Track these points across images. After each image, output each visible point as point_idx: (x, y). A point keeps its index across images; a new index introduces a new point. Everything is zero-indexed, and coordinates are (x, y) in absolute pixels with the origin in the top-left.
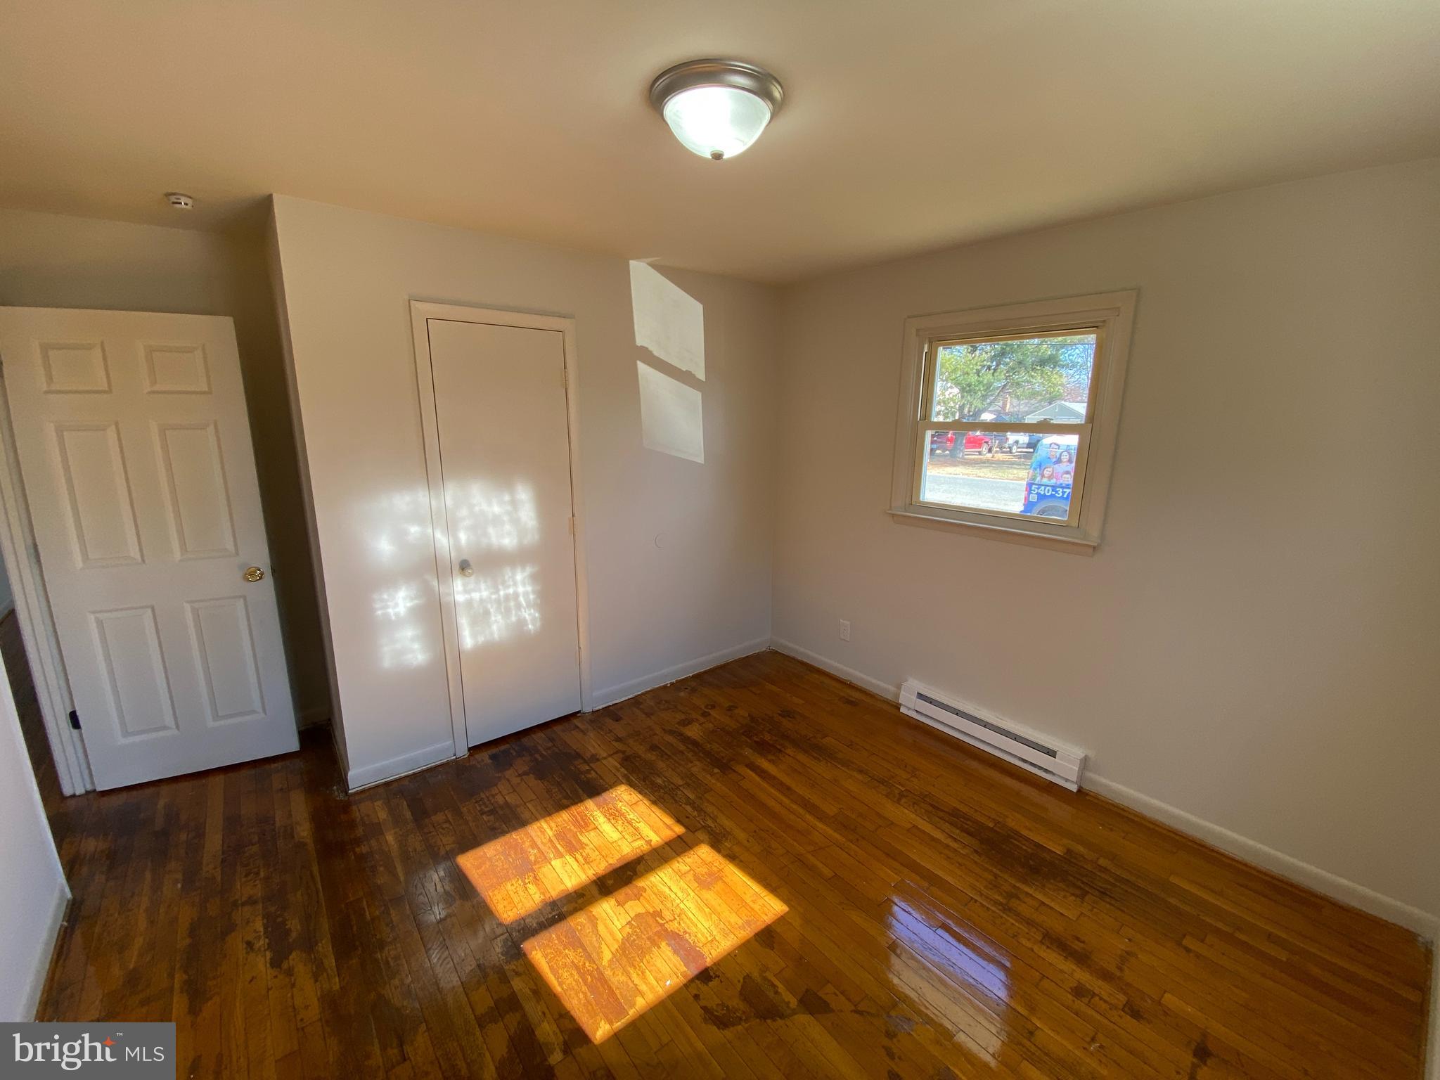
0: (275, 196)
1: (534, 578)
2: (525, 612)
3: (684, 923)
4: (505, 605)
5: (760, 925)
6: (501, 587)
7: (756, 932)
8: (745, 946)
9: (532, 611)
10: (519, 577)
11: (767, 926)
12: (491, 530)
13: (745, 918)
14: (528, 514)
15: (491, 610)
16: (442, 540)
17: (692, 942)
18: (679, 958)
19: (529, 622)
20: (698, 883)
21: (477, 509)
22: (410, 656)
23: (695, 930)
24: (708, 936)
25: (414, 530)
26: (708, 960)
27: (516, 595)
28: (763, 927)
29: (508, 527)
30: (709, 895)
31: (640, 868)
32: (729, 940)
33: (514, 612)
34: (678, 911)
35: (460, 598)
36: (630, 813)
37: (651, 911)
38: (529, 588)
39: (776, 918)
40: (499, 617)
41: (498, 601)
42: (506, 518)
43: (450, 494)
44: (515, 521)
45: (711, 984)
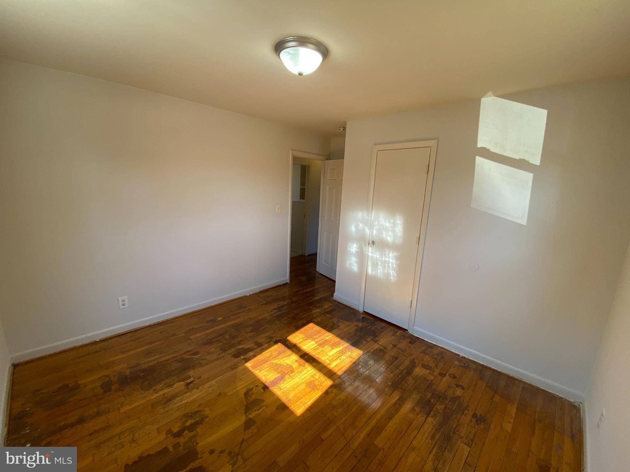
0: (347, 122)
1: (397, 258)
2: (391, 271)
3: (289, 380)
4: (384, 263)
5: (288, 404)
6: (384, 256)
7: (285, 403)
8: (278, 399)
9: (394, 272)
10: (391, 255)
11: (288, 407)
12: (384, 232)
13: (292, 399)
14: (399, 229)
15: (379, 264)
16: (367, 231)
17: (280, 383)
18: (273, 379)
19: (392, 276)
20: (309, 382)
21: (381, 223)
22: (353, 267)
23: (285, 383)
24: (283, 387)
25: (361, 225)
26: (272, 388)
27: (388, 262)
28: (288, 406)
29: (390, 233)
30: (303, 386)
31: (315, 364)
32: (281, 394)
33: (387, 268)
34: (294, 377)
35: (370, 254)
36: (345, 357)
37: (294, 370)
38: (394, 262)
39: (293, 411)
40: (381, 268)
41: (382, 261)
42: (390, 229)
43: (374, 214)
44: (394, 232)
45: (262, 390)
